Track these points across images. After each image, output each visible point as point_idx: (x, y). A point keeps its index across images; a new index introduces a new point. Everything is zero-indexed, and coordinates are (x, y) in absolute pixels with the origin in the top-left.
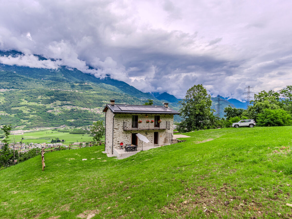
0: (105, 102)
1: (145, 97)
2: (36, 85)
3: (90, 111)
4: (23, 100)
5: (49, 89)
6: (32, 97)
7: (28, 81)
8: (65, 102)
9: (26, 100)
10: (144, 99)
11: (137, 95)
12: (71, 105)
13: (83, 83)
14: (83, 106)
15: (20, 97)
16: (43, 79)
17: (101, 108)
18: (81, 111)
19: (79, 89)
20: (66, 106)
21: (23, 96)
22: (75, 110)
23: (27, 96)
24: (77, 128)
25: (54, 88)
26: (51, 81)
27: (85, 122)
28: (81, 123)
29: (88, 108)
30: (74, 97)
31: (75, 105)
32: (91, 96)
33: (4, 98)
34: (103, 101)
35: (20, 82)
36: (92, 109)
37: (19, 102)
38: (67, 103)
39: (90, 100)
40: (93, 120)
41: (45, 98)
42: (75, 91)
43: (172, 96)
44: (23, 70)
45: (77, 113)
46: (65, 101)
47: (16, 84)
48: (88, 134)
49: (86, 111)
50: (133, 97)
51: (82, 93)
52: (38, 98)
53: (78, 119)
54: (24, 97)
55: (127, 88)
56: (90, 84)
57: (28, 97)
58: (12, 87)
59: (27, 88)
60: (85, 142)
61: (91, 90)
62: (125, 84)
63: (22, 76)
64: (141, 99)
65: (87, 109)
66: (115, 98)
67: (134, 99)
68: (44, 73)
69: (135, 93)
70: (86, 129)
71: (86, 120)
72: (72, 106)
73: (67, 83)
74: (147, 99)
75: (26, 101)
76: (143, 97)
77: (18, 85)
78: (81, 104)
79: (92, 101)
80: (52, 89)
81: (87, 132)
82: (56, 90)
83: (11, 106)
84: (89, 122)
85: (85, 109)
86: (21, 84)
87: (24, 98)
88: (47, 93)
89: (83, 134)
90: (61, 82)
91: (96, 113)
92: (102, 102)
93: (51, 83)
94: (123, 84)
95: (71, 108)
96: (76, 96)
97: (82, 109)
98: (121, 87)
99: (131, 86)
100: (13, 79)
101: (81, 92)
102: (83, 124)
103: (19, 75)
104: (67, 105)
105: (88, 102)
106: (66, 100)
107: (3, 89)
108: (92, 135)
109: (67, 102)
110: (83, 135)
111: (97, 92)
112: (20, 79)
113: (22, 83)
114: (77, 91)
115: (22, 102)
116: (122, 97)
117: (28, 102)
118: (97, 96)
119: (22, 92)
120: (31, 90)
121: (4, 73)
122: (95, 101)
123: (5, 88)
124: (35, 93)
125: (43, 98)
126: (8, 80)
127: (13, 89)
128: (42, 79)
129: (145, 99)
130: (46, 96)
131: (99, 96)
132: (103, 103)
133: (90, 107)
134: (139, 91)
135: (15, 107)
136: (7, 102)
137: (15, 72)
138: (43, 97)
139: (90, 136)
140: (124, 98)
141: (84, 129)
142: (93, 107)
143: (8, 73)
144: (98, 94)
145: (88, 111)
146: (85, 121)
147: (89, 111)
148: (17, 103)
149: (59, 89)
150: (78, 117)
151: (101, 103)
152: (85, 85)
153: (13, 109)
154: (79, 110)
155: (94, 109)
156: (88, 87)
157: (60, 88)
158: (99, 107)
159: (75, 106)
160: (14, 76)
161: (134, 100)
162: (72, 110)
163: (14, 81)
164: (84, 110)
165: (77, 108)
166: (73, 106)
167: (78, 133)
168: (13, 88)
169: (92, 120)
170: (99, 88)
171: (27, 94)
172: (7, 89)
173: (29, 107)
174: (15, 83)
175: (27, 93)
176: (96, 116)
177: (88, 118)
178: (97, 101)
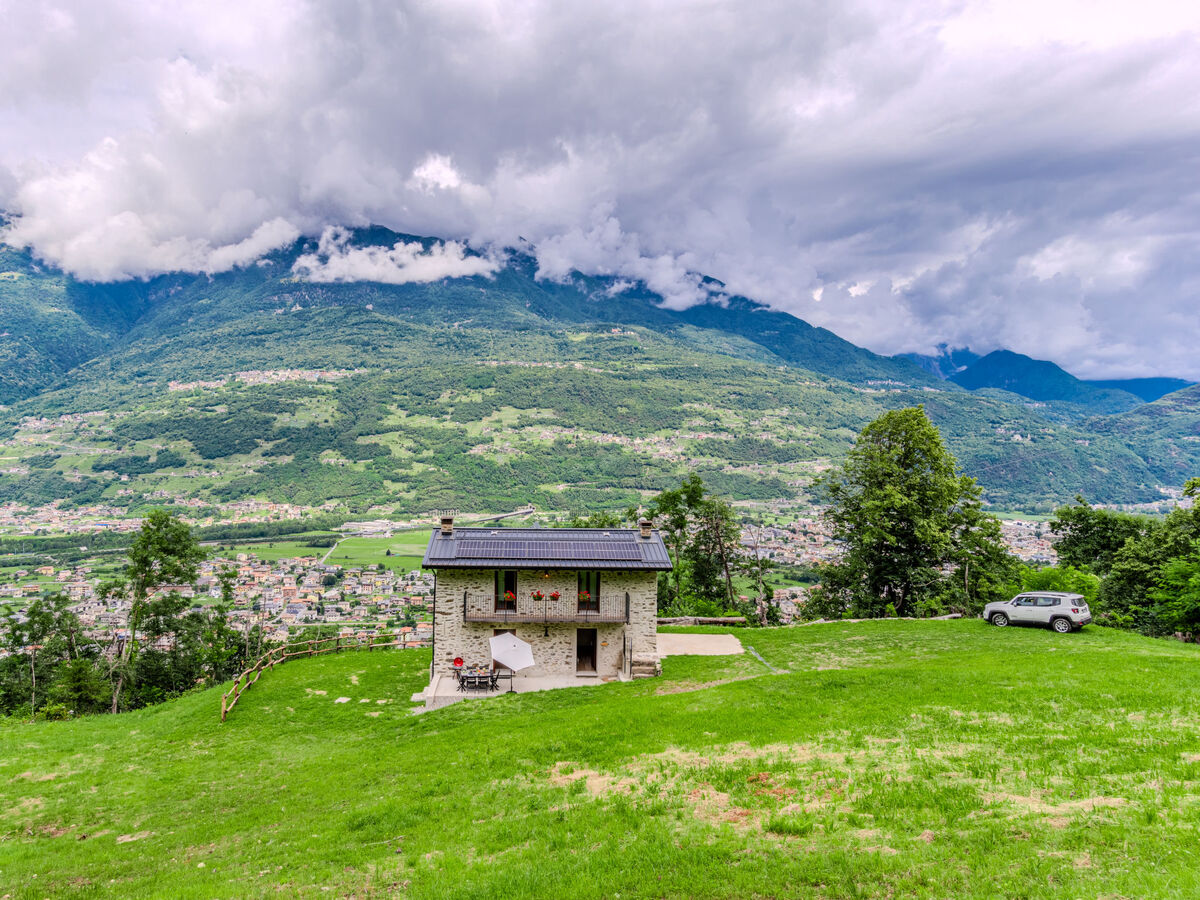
0: (696, 406)
1: (888, 378)
2: (437, 350)
3: (631, 448)
4: (393, 408)
5: (479, 363)
6: (420, 395)
7: (411, 338)
8: (532, 413)
9: (401, 406)
10: (883, 386)
11: (850, 368)
12: (555, 423)
13: (602, 332)
14: (604, 429)
15: (383, 399)
16: (460, 326)
17: (677, 433)
18: (594, 448)
19: (588, 355)
20: (539, 428)
21: (394, 393)
22: (569, 446)
23: (405, 394)
25: (495, 357)
26: (485, 331)
27: (608, 496)
28: (595, 499)
29: (620, 436)
30: (569, 391)
31: (572, 423)
32: (635, 384)
33: (336, 403)
34: (686, 406)
35: (386, 343)
36: (638, 441)
37: (380, 415)
38: (540, 416)
39: (630, 401)
40: (642, 488)
41: (464, 397)
42: (571, 369)
43: (1048, 368)
44: (393, 295)
45: (578, 455)
46: (534, 406)
47: (374, 349)
49: (613, 448)
50: (824, 380)
51: (601, 371)
52: (441, 400)
53: (582, 483)
54: (395, 397)
55: (798, 337)
56: (633, 331)
57: (407, 397)
58: (359, 362)
59: (405, 363)
61: (637, 356)
62: (789, 323)
63: (392, 319)
64: (870, 387)
65: (617, 440)
66: (737, 389)
67: (830, 389)
68: (462, 302)
69: (840, 362)
71: (612, 485)
72: (560, 428)
73: (543, 334)
74: (899, 387)
75: (402, 413)
76: (881, 379)
77: (380, 353)
78: (593, 421)
79: (640, 407)
80: (487, 364)
82: (502, 363)
83: (356, 429)
84: (625, 496)
85: (610, 439)
86: (387, 350)
87: (395, 401)
88: (470, 380)
90: (520, 330)
91: (656, 457)
92: (679, 409)
93: (485, 338)
94: (779, 322)
95: (556, 437)
96: (574, 386)
97: (599, 439)
98: (769, 338)
99: (820, 329)
100: (363, 331)
101: (596, 370)
102: (600, 504)
103: (383, 318)
104: (542, 422)
105: (624, 410)
106: (538, 406)
107: (334, 372)
109: (540, 410)
111: (661, 366)
112: (385, 330)
113: (390, 347)
114: (578, 365)
115: (389, 417)
116: (775, 381)
117: (408, 416)
118: (659, 384)
119: (390, 381)
120: (419, 369)
121: (339, 314)
122: (649, 406)
123: (339, 368)
124: (432, 379)
125: (457, 400)
126: (350, 338)
127: (363, 371)
128: (456, 324)
129: (887, 388)
130: (467, 390)
131: (669, 383)
132: (684, 411)
133: (629, 432)
134: (856, 349)
135: (368, 434)
136: (345, 417)
137: (370, 307)
138: (458, 394)
140: (782, 386)
142: (643, 429)
143: (349, 313)
144: (664, 373)
145: (624, 449)
146: (609, 490)
147: (627, 450)
148: (375, 419)
149: (512, 362)
150: (583, 475)
151: (675, 412)
152: (612, 339)
153: (361, 441)
154: (586, 443)
155: (647, 440)
156: (623, 344)
157: (514, 355)
158: (669, 432)
159: (571, 427)
160: (368, 322)
161: (832, 393)
162: (561, 444)
163: (366, 338)
164: (605, 444)
165: (577, 437)
166: (565, 426)
168: (362, 364)
169: (637, 487)
170: (672, 348)
171: (406, 387)
172: (347, 369)
173: (412, 434)
174: (370, 348)
175: (407, 382)
176: (655, 471)
177: (622, 476)
178: (659, 407)
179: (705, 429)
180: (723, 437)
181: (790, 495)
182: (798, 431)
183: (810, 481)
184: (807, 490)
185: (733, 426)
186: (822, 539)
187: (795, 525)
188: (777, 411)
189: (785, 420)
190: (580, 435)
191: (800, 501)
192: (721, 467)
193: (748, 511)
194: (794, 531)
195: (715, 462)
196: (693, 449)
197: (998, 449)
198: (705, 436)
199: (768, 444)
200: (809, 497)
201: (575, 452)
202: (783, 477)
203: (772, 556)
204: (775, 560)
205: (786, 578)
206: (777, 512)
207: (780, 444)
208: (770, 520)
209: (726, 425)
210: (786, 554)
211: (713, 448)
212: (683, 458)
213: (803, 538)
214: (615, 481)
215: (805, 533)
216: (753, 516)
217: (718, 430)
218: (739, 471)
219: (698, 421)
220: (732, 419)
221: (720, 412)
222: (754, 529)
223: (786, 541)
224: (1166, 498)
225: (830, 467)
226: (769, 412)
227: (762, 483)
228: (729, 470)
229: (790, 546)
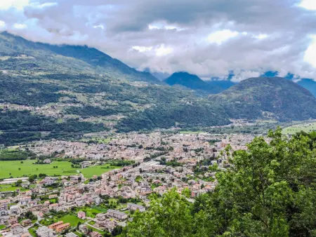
0: (65, 91)
1: (142, 80)
3: (35, 112)
11: (128, 76)
13: (17, 56)
14: (20, 103)
17: (57, 104)
18: (15, 112)
19: (9, 67)
22: (2, 112)
24: (9, 147)
27: (25, 135)
28: (17, 137)
29: (29, 106)
32: (35, 81)
34: (60, 92)
36: (38, 108)
39: (34, 90)
40: (41, 130)
42: (1, 73)
43: (195, 77)
45: (7, 116)
48: (31, 159)
49: (25, 112)
50: (119, 81)
51: (17, 75)
53: (10, 130)
56: (33, 56)
60: (26, 176)
61: (35, 68)
64: (136, 84)
65: (27, 108)
67: (121, 84)
69: (123, 74)
70: (27, 149)
71: (26, 130)
74: (147, 84)
76: (140, 81)
78: (15, 99)
79: (38, 92)
81: (29, 156)
84: (33, 135)
85: (23, 108)
89: (22, 159)
91: (47, 115)
92: (57, 93)
94: (98, 55)
97: (18, 108)
98: (94, 62)
99: (115, 59)
101: (14, 74)
102: (21, 139)
105: (30, 94)
108: (40, 161)
110: (22, 162)
111: (47, 73)
114: (5, 72)
116: (98, 81)
118: (47, 82)
122: (42, 91)
129: (142, 84)
131: (51, 81)
132: (59, 94)
134: (130, 69)
139: (37, 163)
140: (102, 83)
141: (24, 150)
142: (40, 103)
144: (49, 76)
145: (31, 112)
146: (24, 132)
147: (33, 113)
150: (11, 126)
151: (55, 94)
152: (21, 59)
154: (11, 110)
155: (42, 108)
156: (27, 62)
158: (53, 104)
161: (122, 86)
164: (21, 110)
165: (6, 107)
167: (11, 157)
169: (38, 130)
170: (51, 65)
176: (47, 122)
177: (31, 125)
178: (48, 92)
179: (69, 102)
180: (78, 105)
181: (108, 130)
182: (110, 102)
183: (115, 123)
184: (115, 127)
185: (82, 100)
186: (124, 147)
187: (111, 142)
188: (101, 94)
189: (104, 98)
190: (8, 106)
191: (111, 131)
192: (78, 119)
193: (91, 138)
194: (111, 145)
195: (75, 116)
196: (65, 112)
197: (182, 107)
198: (69, 105)
199: (98, 108)
200: (115, 130)
201: (5, 114)
202: (104, 122)
203: (104, 156)
204: (105, 158)
205: (111, 165)
206: (102, 137)
207: (102, 108)
208: (101, 141)
209: (79, 100)
210: (110, 155)
211: (74, 111)
212: (60, 115)
213: (115, 147)
214: (27, 127)
215: (116, 145)
216: (93, 139)
217: (75, 102)
218: (86, 120)
219: (66, 99)
220: (82, 98)
221: (76, 94)
222: (94, 145)
223: (109, 149)
224: (232, 123)
225: (124, 117)
226: (97, 94)
227: (96, 125)
228: (81, 120)
229: (110, 151)
